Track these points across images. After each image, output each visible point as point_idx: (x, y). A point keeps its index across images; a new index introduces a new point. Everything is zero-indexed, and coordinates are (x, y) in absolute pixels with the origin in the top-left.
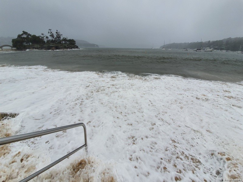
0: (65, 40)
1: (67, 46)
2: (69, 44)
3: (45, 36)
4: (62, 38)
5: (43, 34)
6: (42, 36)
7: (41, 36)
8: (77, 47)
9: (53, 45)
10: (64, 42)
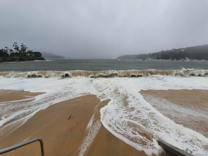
0: (30, 52)
1: (33, 58)
2: (34, 56)
3: (8, 50)
4: (27, 51)
5: (6, 48)
6: (6, 49)
7: (4, 49)
8: (43, 59)
9: (17, 57)
10: (29, 54)
